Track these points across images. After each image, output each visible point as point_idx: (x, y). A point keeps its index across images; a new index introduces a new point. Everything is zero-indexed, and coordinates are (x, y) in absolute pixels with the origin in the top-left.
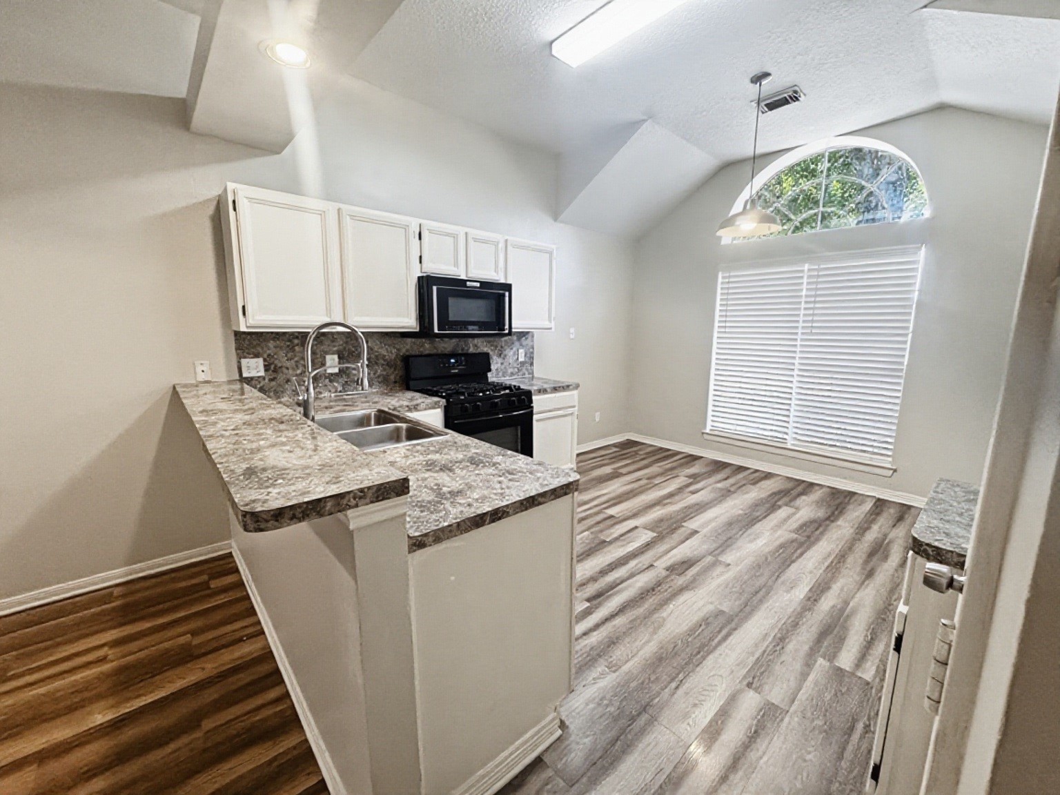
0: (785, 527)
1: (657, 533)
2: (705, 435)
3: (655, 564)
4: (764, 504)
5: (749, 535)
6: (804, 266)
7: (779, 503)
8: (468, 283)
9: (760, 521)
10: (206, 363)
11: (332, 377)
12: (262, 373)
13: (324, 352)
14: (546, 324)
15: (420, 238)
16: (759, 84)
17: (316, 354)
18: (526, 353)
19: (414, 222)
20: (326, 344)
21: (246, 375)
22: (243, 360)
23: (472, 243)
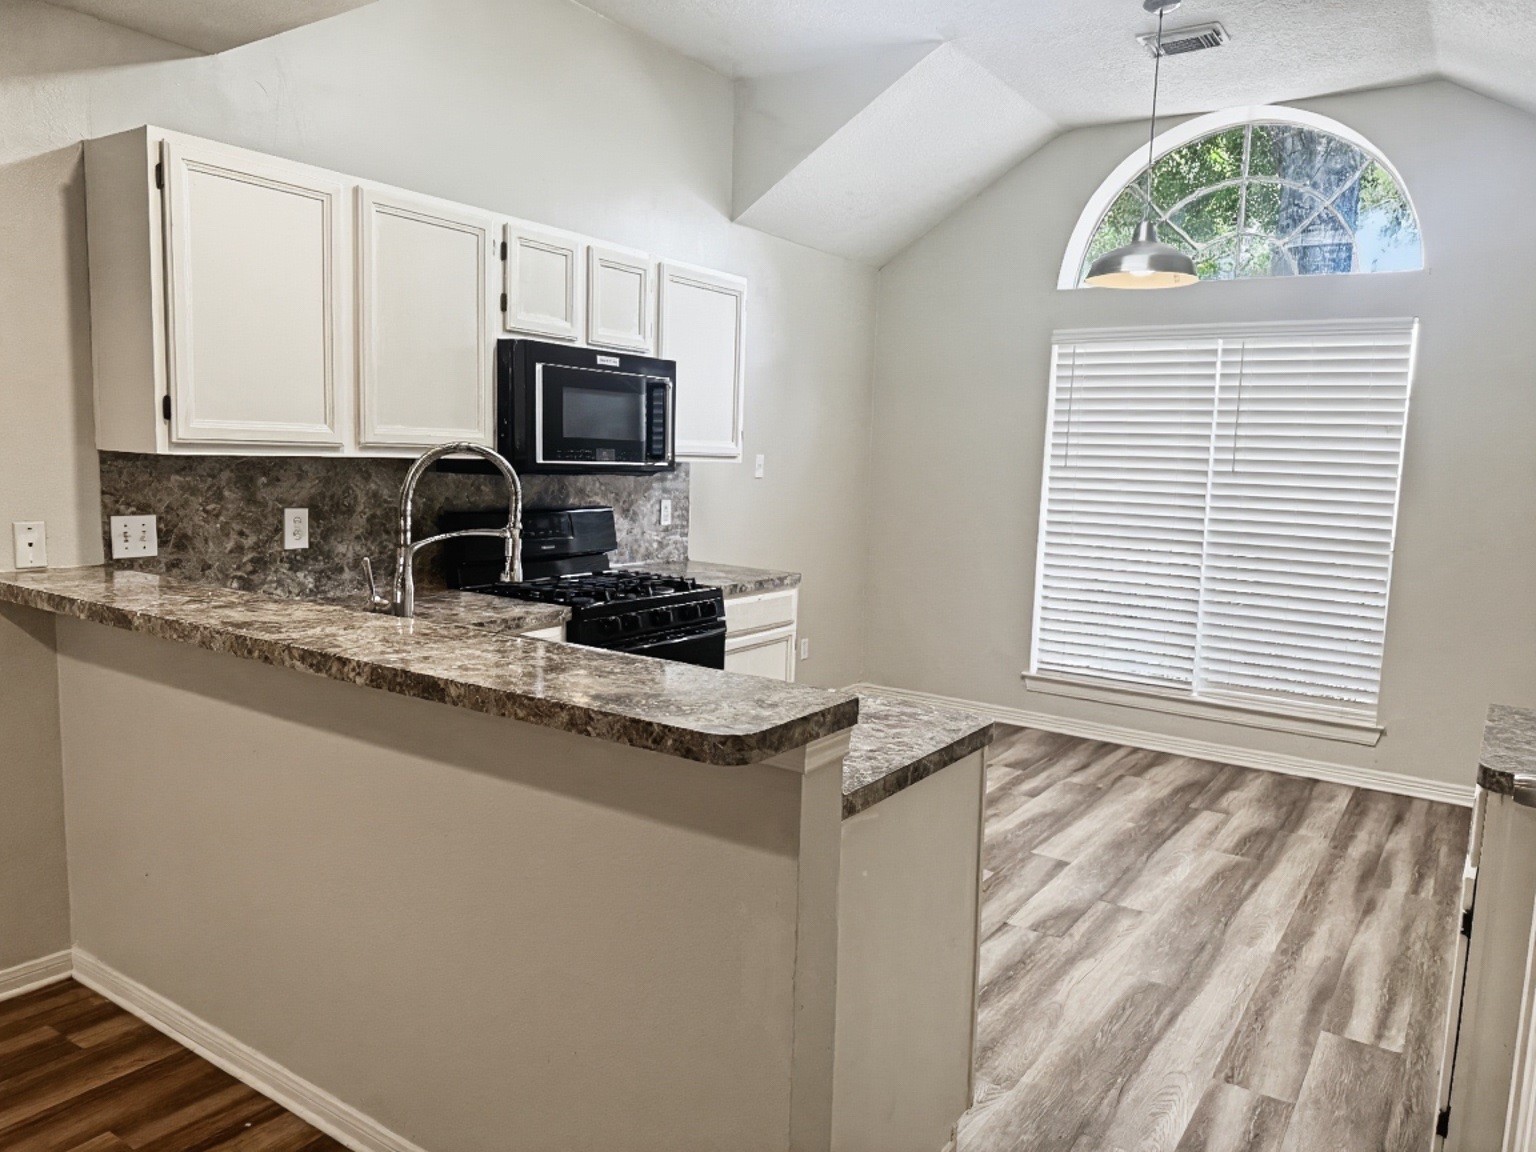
0: (1216, 844)
2: (1027, 681)
4: (1167, 808)
5: (1158, 863)
6: (1216, 343)
7: (1193, 806)
8: (600, 360)
9: (1169, 838)
10: (38, 524)
11: (296, 560)
12: (152, 550)
13: (280, 501)
14: (729, 447)
15: (504, 256)
16: (1158, 12)
17: (265, 505)
18: (675, 509)
19: (493, 222)
20: (285, 485)
21: (119, 552)
22: (114, 519)
23: (598, 270)
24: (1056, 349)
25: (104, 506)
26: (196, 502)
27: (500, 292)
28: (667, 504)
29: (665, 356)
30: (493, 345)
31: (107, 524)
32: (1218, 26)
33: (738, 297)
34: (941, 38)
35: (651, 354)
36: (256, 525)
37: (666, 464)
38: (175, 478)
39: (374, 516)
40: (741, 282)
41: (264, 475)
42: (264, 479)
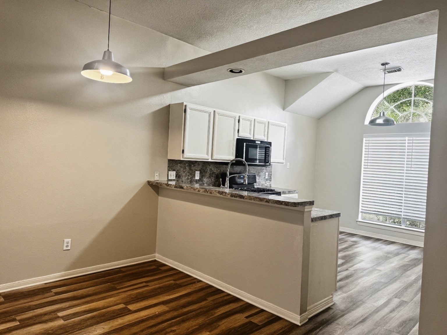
0: (403, 260)
1: (346, 260)
2: (358, 222)
3: (349, 269)
4: (393, 253)
5: (388, 262)
6: (406, 138)
7: (401, 252)
8: (257, 142)
9: (392, 258)
10: (158, 172)
11: (197, 182)
12: (174, 178)
13: (195, 169)
14: (282, 161)
15: (239, 122)
16: (385, 66)
17: (193, 170)
18: (268, 175)
19: (237, 115)
20: (196, 166)
21: (169, 178)
22: (169, 172)
23: (256, 123)
24: (364, 139)
25: (168, 169)
26: (182, 169)
27: (238, 129)
28: (267, 174)
29: (269, 141)
30: (236, 139)
31: (168, 173)
32: (400, 68)
33: (285, 128)
34: (333, 71)
35: (266, 141)
36: (191, 174)
37: (269, 164)
38: (179, 164)
39: (210, 173)
40: (286, 125)
41: (193, 164)
42: (192, 165)
